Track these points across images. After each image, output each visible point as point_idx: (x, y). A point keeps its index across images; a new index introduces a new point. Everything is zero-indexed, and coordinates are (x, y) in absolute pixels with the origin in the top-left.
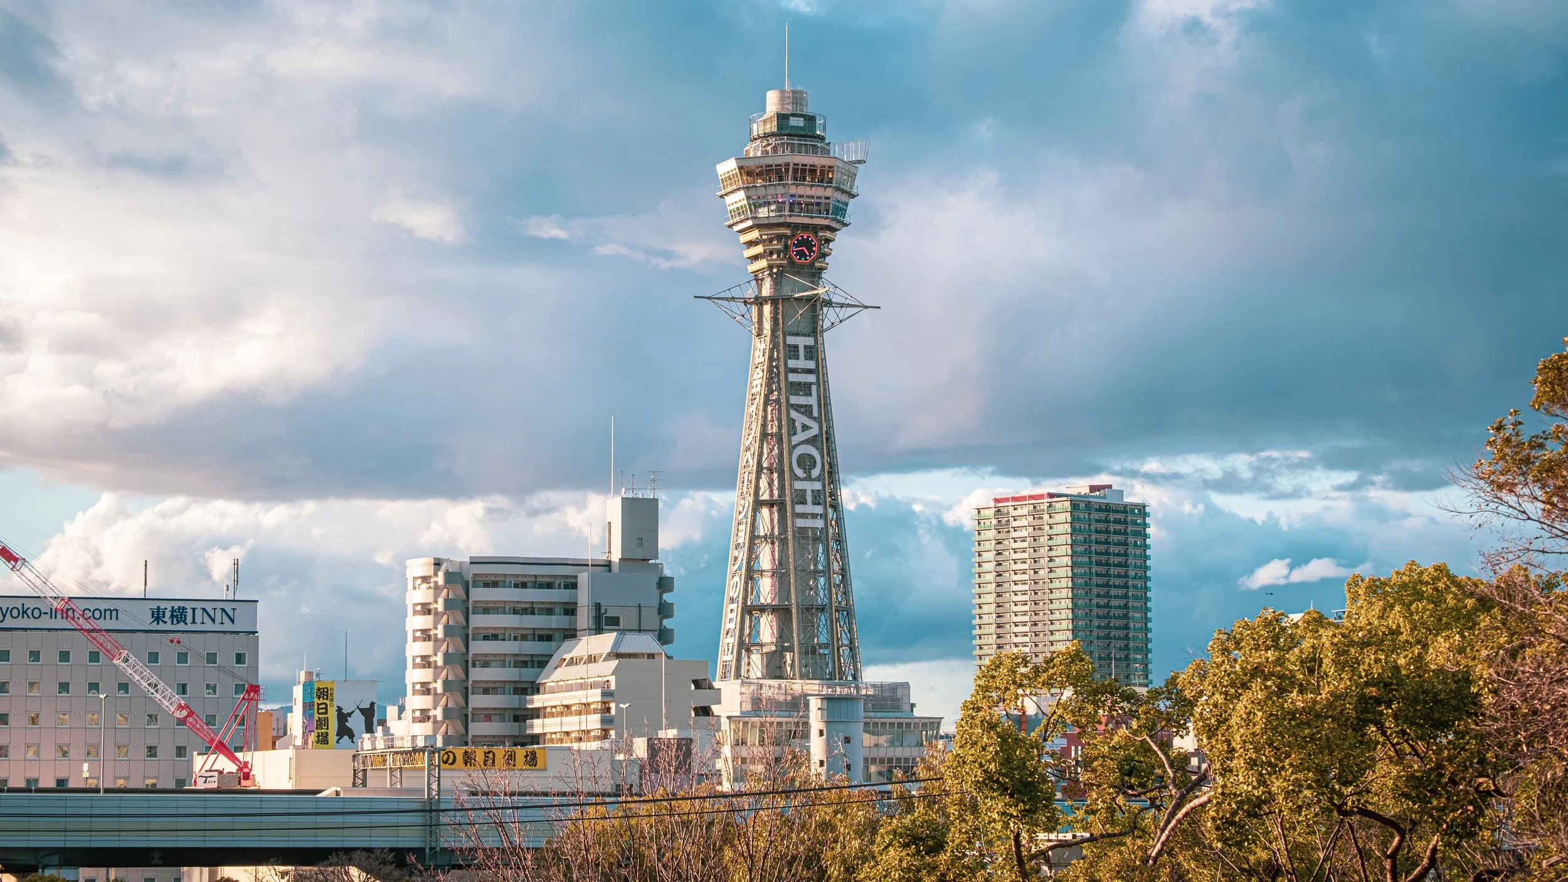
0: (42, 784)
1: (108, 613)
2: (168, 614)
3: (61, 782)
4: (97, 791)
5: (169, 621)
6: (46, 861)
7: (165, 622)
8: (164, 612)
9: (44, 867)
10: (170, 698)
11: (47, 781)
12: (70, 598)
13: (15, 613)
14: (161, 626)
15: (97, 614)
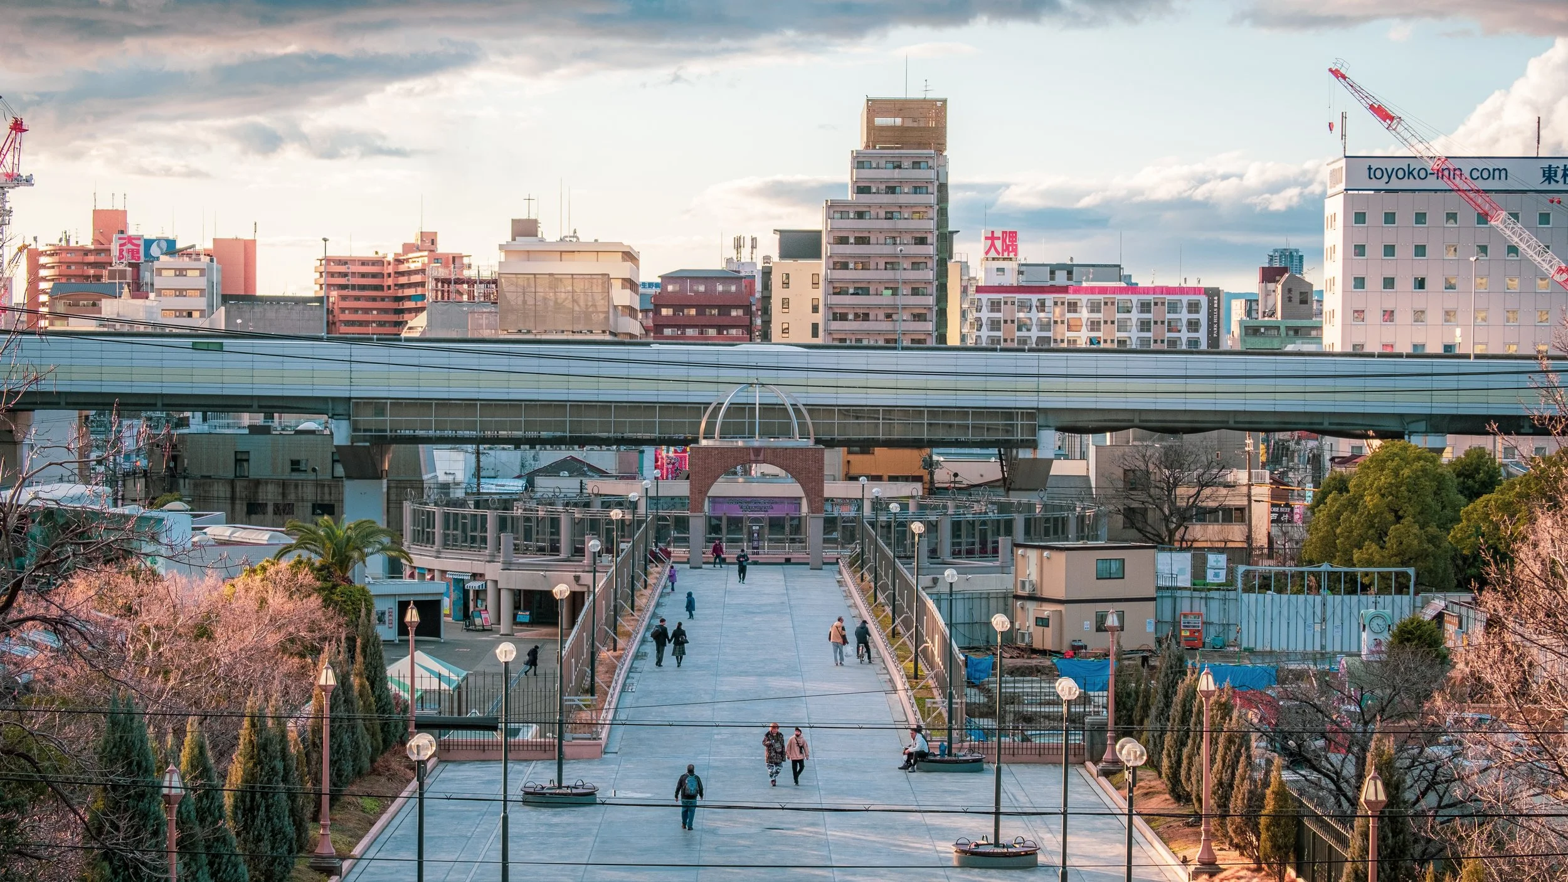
0: (1429, 350)
1: (1497, 173)
2: (1560, 173)
3: (1448, 348)
4: (1468, 357)
5: (1562, 181)
6: (1413, 427)
7: (1557, 182)
8: (1556, 172)
9: (1410, 434)
10: (1550, 261)
11: (1435, 347)
12: (1447, 158)
13: (1400, 174)
14: (1553, 186)
15: (1485, 175)
